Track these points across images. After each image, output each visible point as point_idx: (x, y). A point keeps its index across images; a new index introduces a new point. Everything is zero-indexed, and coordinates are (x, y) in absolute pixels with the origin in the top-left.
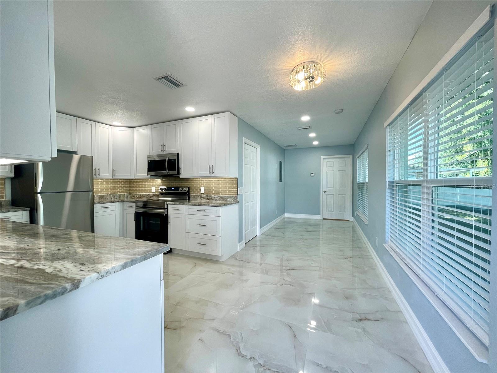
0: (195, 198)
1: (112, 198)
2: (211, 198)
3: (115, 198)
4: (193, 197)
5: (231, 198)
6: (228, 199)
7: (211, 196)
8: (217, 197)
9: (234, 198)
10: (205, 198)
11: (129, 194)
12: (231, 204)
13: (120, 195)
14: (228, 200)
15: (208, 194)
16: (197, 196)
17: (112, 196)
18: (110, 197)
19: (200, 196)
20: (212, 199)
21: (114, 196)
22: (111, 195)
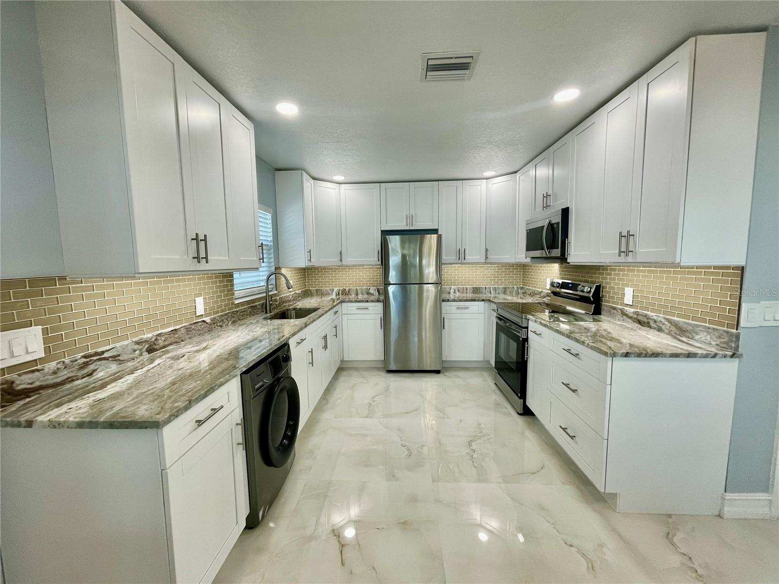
0: (610, 312)
1: (492, 292)
2: (645, 320)
3: (497, 292)
4: (606, 311)
5: (709, 333)
6: (697, 334)
7: (646, 316)
8: (663, 320)
9: (720, 337)
10: (631, 318)
11: (522, 288)
12: (706, 356)
13: (505, 288)
14: (697, 337)
15: (642, 308)
16: (614, 308)
17: (492, 289)
18: (489, 290)
19: (621, 310)
20: (649, 323)
21: (495, 289)
22: (490, 288)
